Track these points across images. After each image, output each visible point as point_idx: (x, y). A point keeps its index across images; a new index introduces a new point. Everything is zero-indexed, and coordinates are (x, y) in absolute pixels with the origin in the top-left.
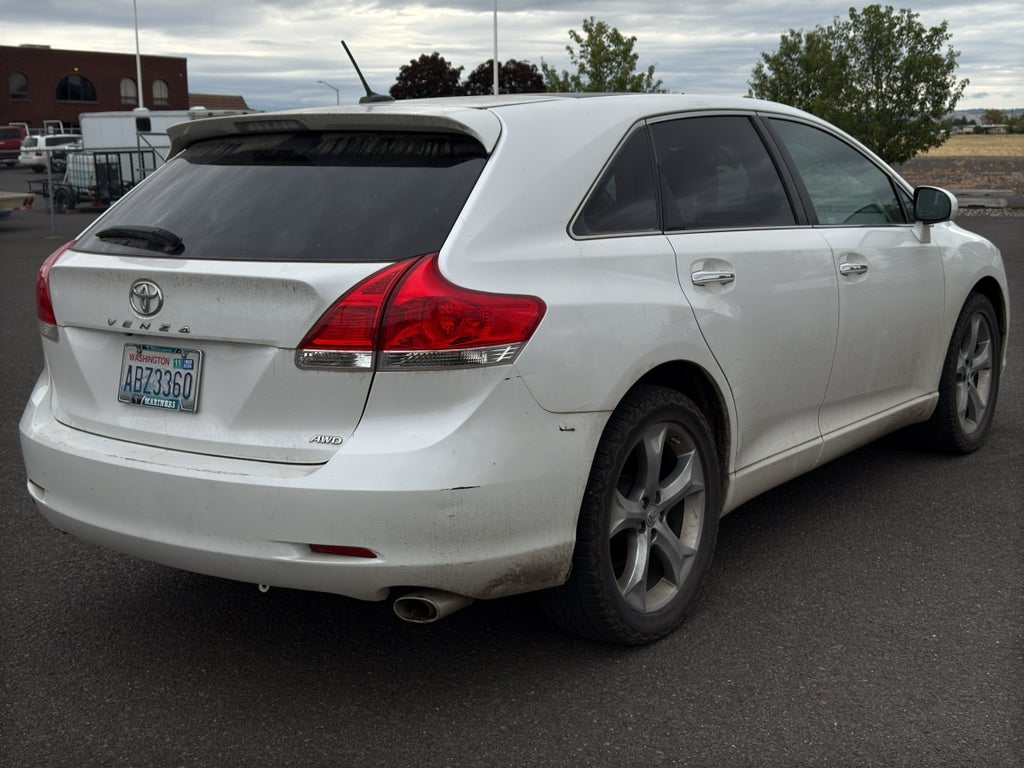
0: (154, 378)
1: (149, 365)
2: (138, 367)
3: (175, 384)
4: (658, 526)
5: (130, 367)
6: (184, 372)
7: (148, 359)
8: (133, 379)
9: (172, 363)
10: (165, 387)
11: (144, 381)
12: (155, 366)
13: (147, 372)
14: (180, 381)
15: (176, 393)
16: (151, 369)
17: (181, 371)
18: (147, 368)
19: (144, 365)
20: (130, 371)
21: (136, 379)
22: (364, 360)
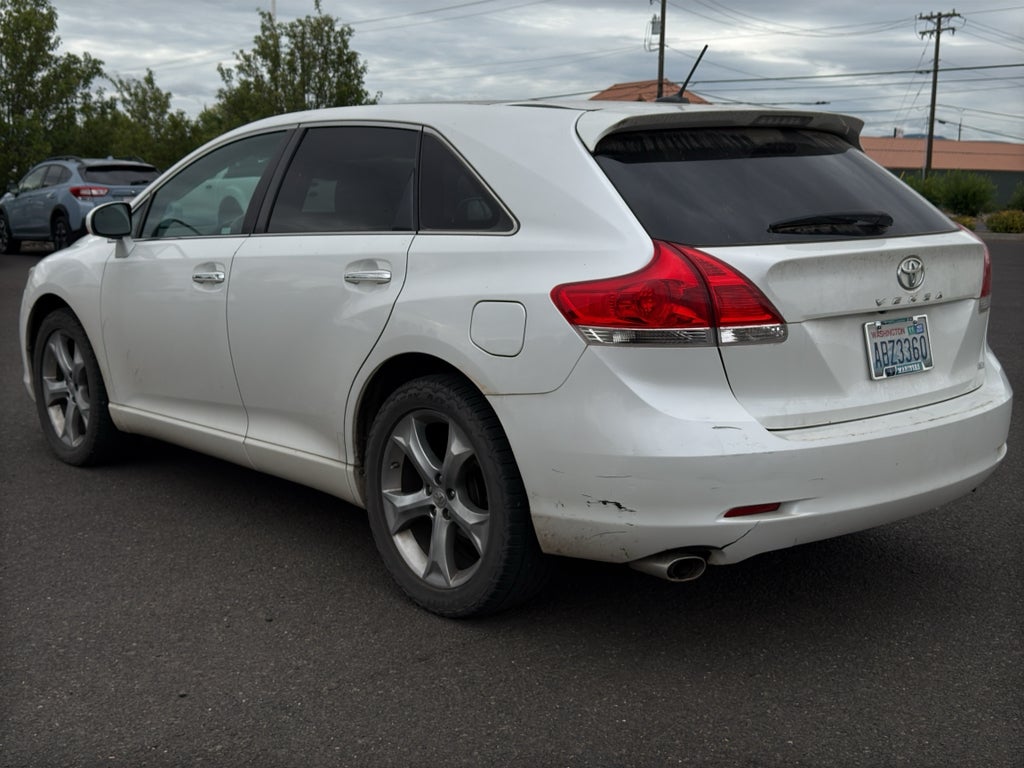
0: (897, 348)
1: (889, 338)
2: (882, 343)
3: (914, 349)
5: (876, 344)
6: (918, 336)
7: (889, 332)
8: (881, 354)
9: (906, 330)
10: (907, 354)
11: (890, 353)
12: (895, 338)
13: (890, 346)
14: (917, 345)
15: (917, 356)
16: (893, 341)
17: (916, 336)
18: (890, 342)
19: (886, 339)
20: (876, 348)
21: (884, 354)
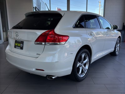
4: (83, 66)
22: (43, 43)
